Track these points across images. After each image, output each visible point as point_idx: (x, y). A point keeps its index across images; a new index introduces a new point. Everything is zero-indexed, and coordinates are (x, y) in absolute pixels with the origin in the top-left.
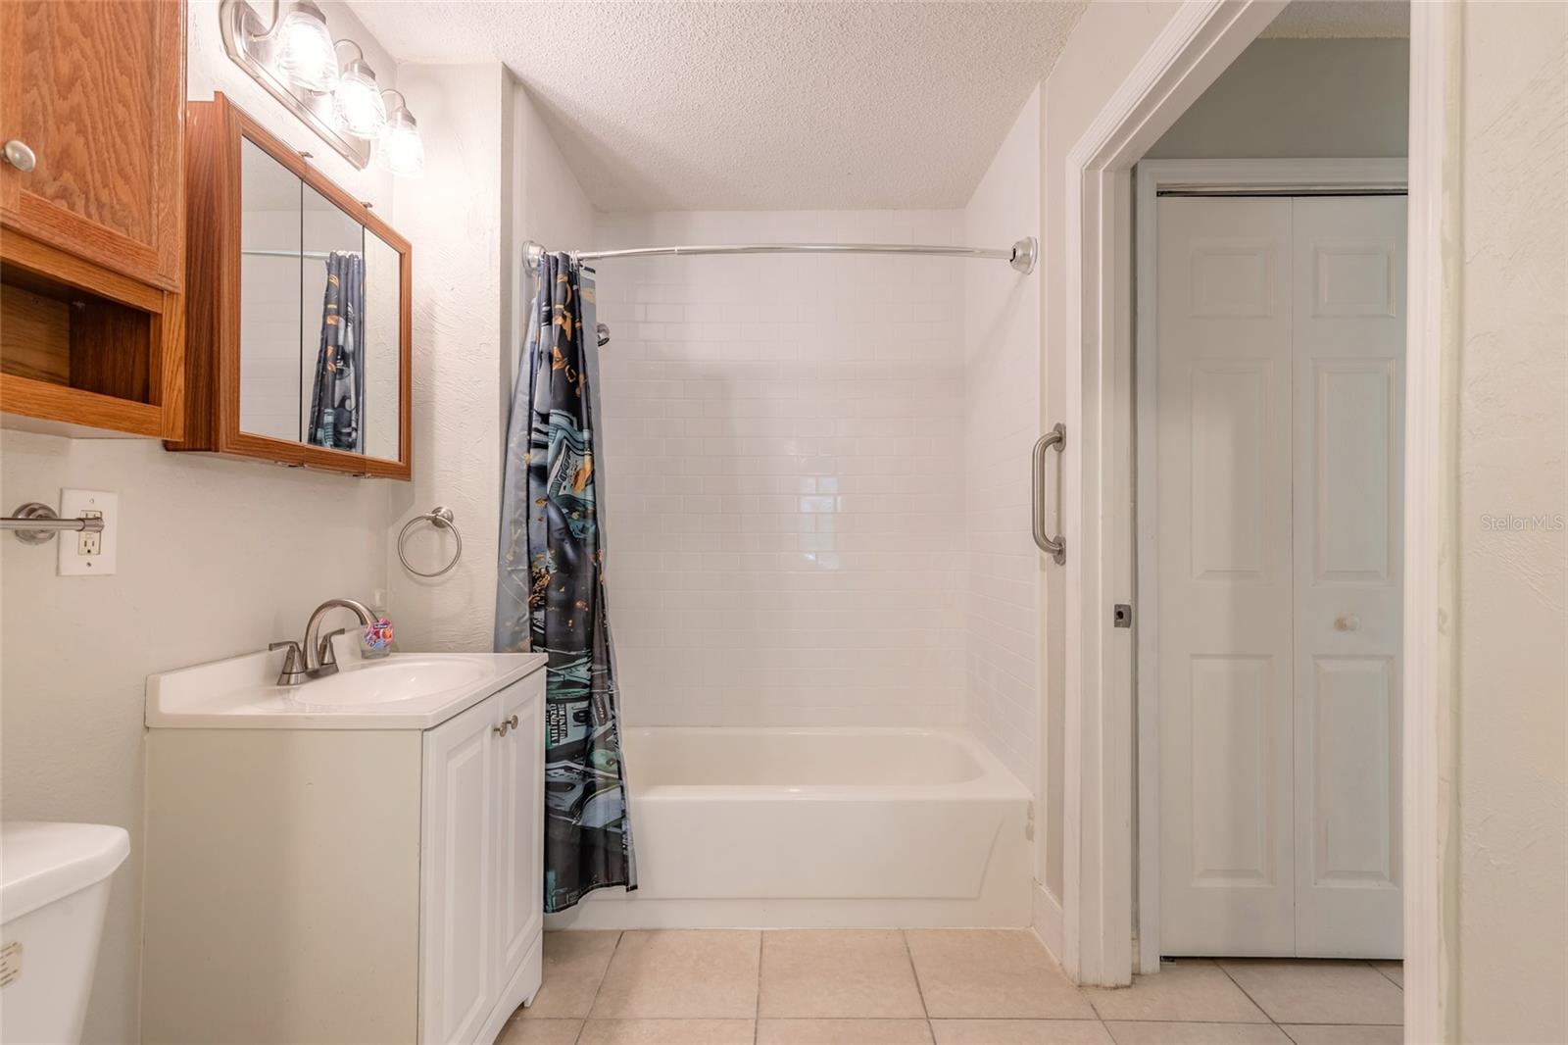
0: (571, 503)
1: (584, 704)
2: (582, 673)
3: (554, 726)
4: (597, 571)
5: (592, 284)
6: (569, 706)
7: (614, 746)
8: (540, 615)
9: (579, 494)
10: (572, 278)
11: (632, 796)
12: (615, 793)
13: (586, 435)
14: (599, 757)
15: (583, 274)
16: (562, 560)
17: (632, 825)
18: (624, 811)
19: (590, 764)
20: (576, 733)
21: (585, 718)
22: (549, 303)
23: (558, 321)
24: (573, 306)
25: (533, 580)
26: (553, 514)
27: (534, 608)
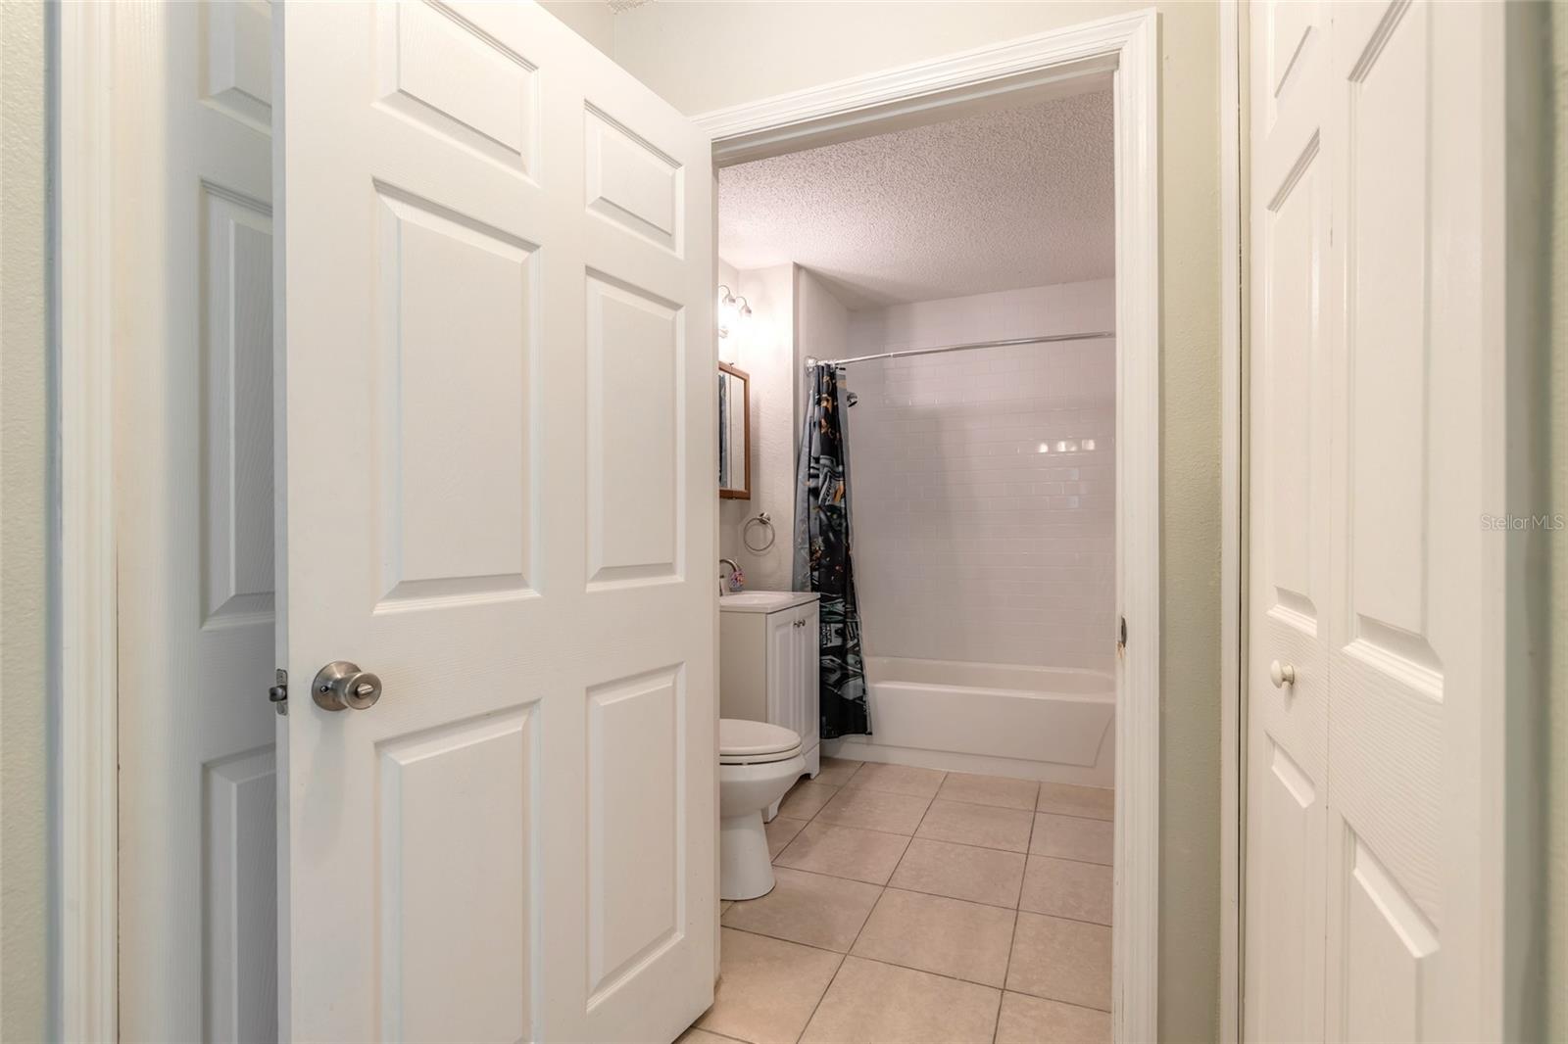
0: (833, 509)
1: (841, 625)
2: (839, 608)
3: (823, 636)
4: (848, 548)
5: (844, 377)
6: (832, 625)
7: (858, 653)
8: (816, 574)
9: (837, 504)
10: (832, 375)
11: (869, 685)
12: (859, 681)
13: (841, 468)
14: (851, 659)
15: (838, 372)
16: (826, 541)
17: (870, 698)
18: (864, 691)
19: (845, 661)
20: (836, 642)
21: (841, 633)
22: (819, 393)
23: (824, 404)
24: (833, 393)
25: (812, 553)
26: (823, 516)
27: (813, 569)
